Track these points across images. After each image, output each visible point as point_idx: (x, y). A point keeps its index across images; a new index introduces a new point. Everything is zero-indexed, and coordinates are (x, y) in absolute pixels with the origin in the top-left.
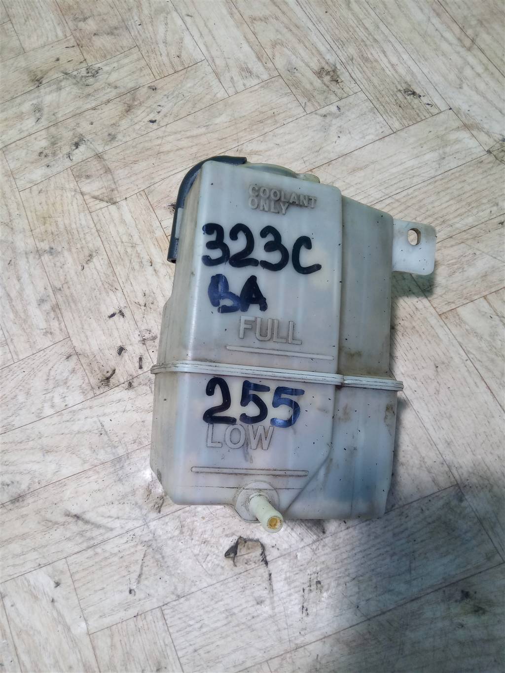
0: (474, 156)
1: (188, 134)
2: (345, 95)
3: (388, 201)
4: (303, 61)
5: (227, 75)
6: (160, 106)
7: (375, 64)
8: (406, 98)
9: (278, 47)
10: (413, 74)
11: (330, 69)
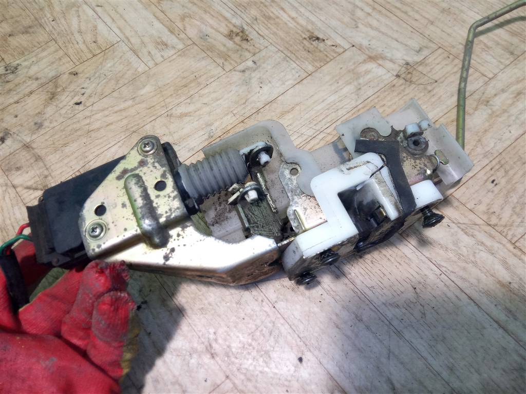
0: (386, 82)
1: (116, 109)
2: (257, 51)
3: (320, 136)
4: (212, 28)
5: (145, 51)
6: (83, 88)
7: (277, 20)
8: (312, 44)
9: (187, 19)
10: (313, 23)
11: (238, 31)
